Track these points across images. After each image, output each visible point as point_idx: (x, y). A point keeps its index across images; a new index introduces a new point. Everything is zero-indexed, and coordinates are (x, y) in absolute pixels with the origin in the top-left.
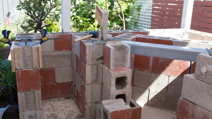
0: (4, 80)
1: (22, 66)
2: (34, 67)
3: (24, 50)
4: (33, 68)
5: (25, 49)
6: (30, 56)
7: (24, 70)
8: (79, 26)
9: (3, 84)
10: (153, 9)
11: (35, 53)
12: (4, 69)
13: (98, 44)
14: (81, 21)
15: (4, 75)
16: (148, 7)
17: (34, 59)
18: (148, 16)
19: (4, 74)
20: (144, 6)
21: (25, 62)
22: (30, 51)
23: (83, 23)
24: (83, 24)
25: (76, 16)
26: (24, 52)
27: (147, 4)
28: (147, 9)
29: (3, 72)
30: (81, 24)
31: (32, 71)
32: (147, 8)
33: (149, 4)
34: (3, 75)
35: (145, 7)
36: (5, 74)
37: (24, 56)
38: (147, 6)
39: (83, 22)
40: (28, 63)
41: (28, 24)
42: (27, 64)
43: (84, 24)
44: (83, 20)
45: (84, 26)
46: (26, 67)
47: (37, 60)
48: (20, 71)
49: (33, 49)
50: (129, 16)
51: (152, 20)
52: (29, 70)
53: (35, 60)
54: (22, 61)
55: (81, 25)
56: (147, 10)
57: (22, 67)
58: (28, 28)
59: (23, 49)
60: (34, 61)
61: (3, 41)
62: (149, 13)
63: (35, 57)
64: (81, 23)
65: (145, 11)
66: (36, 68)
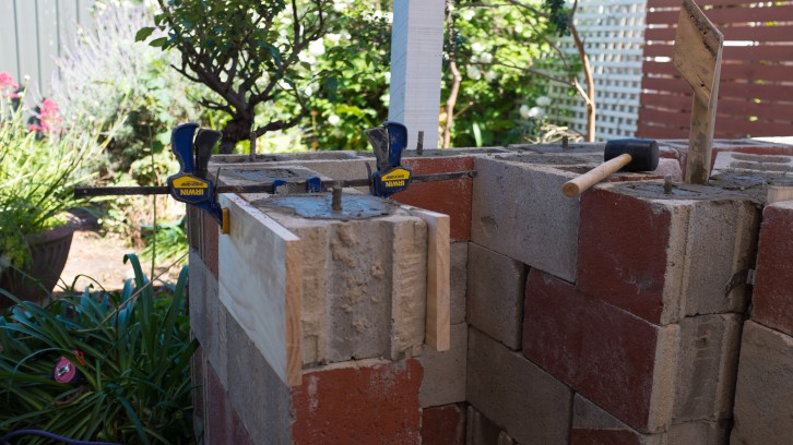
0: (105, 403)
1: (328, 339)
2: (397, 344)
3: (344, 242)
4: (387, 354)
5: (351, 235)
6: (376, 277)
7: (337, 370)
8: (325, 139)
9: (101, 427)
10: (648, 67)
11: (407, 261)
12: (92, 342)
13: (716, 203)
14: (334, 120)
15: (99, 374)
16: (618, 59)
17: (398, 295)
18: (619, 96)
19: (98, 369)
20: (597, 56)
21: (343, 315)
22: (372, 246)
23: (342, 128)
24: (343, 134)
25: (312, 99)
26: (343, 252)
27: (611, 47)
28: (610, 69)
29: (92, 360)
30: (335, 133)
31: (381, 370)
32: (611, 64)
33: (619, 47)
34: (93, 373)
35: (601, 59)
36: (105, 367)
37: (339, 279)
38: (610, 57)
39: (343, 124)
40: (360, 321)
41: (130, 129)
42: (354, 327)
43: (349, 131)
44: (343, 116)
45: (345, 139)
46: (344, 347)
47: (412, 306)
48: (315, 374)
49: (399, 233)
50: (536, 96)
51: (642, 110)
52: (363, 369)
53: (405, 301)
54: (328, 308)
55: (334, 137)
56: (615, 70)
57: (327, 352)
58: (127, 145)
59: (341, 236)
60: (396, 312)
61: (178, 190)
62: (621, 84)
63: (405, 285)
64: (333, 127)
65: (604, 77)
66: (402, 354)
